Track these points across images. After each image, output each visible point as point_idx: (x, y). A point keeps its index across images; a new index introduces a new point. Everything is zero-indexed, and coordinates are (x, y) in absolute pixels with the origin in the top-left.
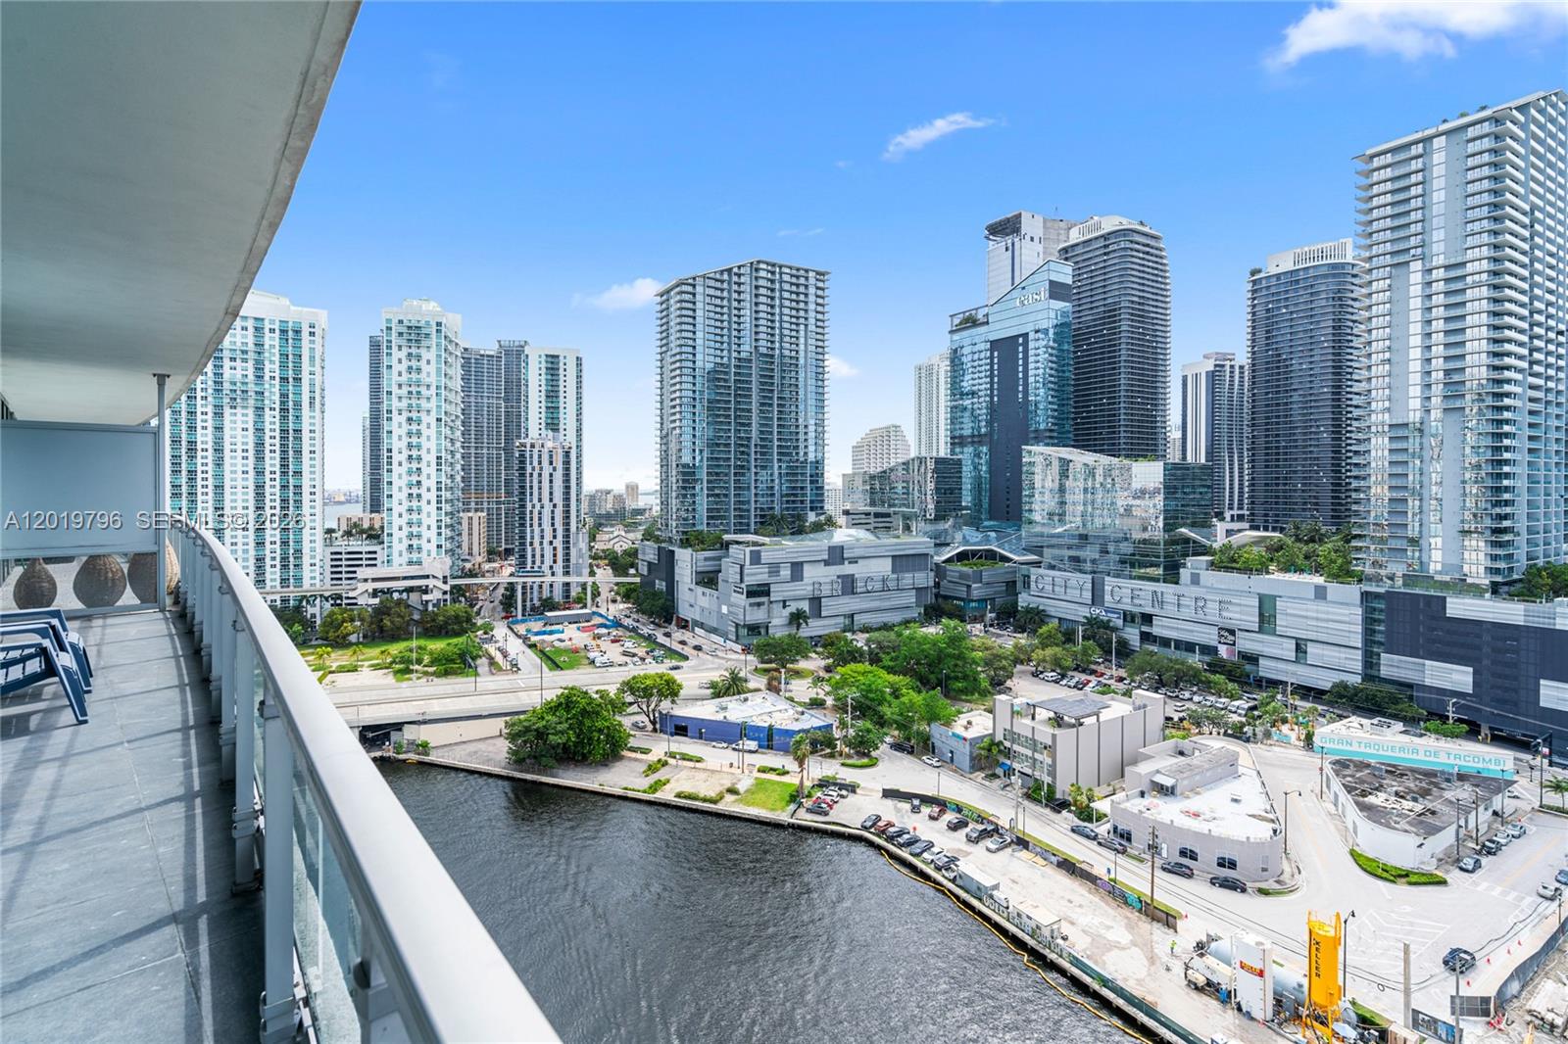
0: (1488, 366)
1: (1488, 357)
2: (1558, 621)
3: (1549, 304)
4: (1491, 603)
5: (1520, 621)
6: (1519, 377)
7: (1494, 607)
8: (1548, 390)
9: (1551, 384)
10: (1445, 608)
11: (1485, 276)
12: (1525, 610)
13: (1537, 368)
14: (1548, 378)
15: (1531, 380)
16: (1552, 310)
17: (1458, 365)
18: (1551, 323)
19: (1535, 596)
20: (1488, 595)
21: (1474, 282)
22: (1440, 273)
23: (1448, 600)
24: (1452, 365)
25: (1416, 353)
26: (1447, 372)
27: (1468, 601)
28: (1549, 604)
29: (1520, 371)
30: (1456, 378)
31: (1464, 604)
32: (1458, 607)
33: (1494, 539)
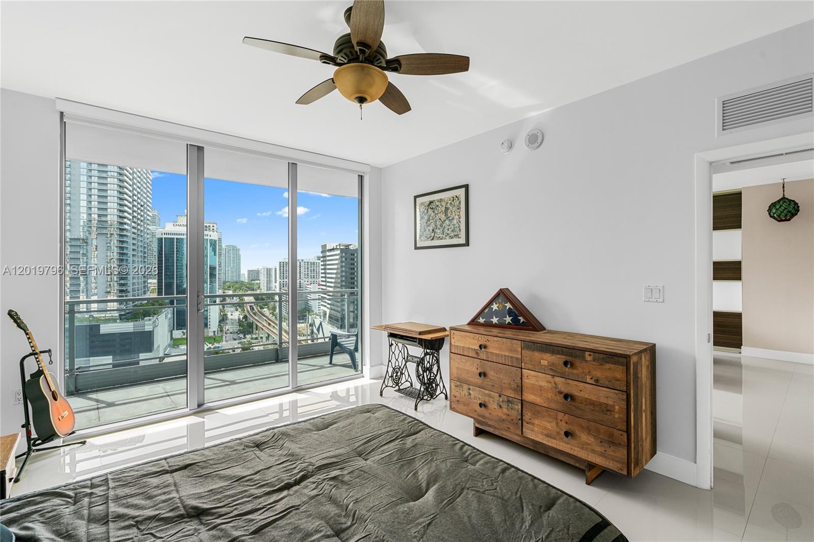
0: (118, 215)
1: (117, 212)
2: (146, 327)
3: (138, 193)
4: (120, 324)
5: (131, 330)
6: (129, 222)
7: (121, 326)
8: (138, 229)
9: (139, 227)
10: (99, 330)
11: (116, 174)
12: (134, 325)
13: (135, 220)
14: (138, 224)
15: (133, 224)
16: (139, 196)
17: (104, 213)
18: (139, 201)
19: (137, 318)
20: (118, 321)
21: (111, 175)
22: (95, 167)
23: (101, 326)
24: (101, 212)
25: (84, 203)
26: (99, 216)
27: (110, 325)
28: (143, 321)
29: (129, 220)
30: (103, 219)
31: (108, 327)
32: (105, 329)
33: (120, 295)
